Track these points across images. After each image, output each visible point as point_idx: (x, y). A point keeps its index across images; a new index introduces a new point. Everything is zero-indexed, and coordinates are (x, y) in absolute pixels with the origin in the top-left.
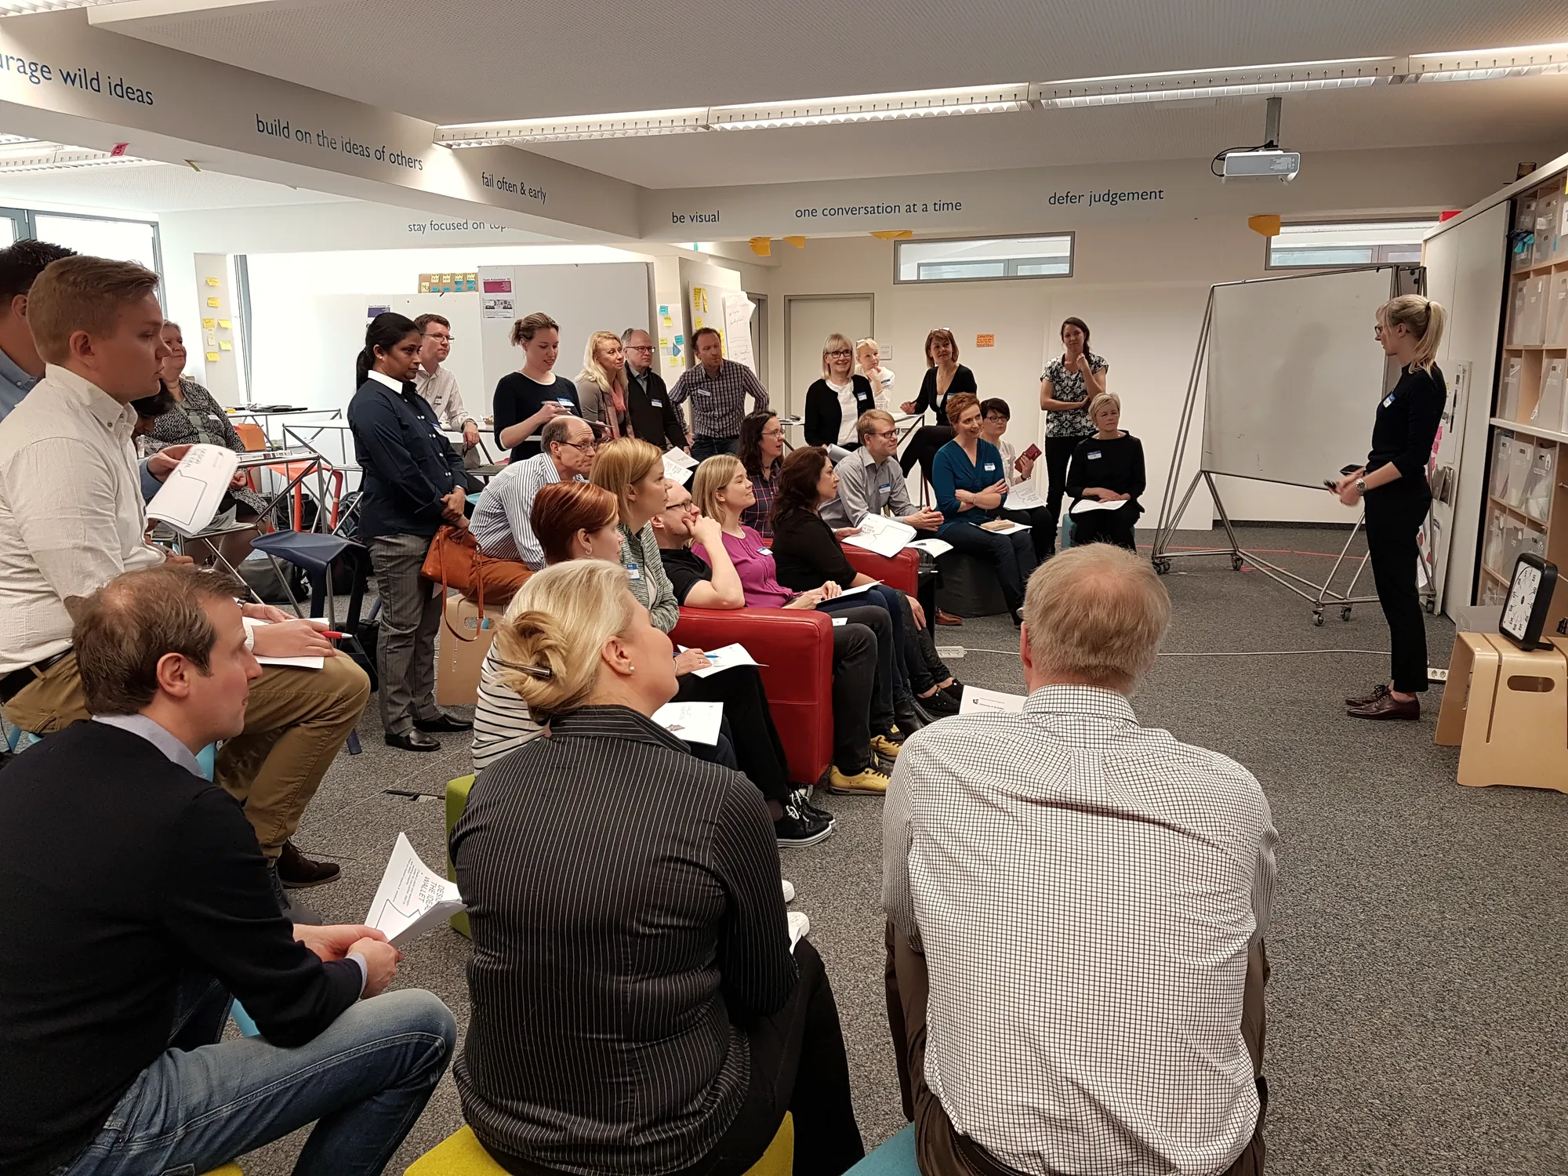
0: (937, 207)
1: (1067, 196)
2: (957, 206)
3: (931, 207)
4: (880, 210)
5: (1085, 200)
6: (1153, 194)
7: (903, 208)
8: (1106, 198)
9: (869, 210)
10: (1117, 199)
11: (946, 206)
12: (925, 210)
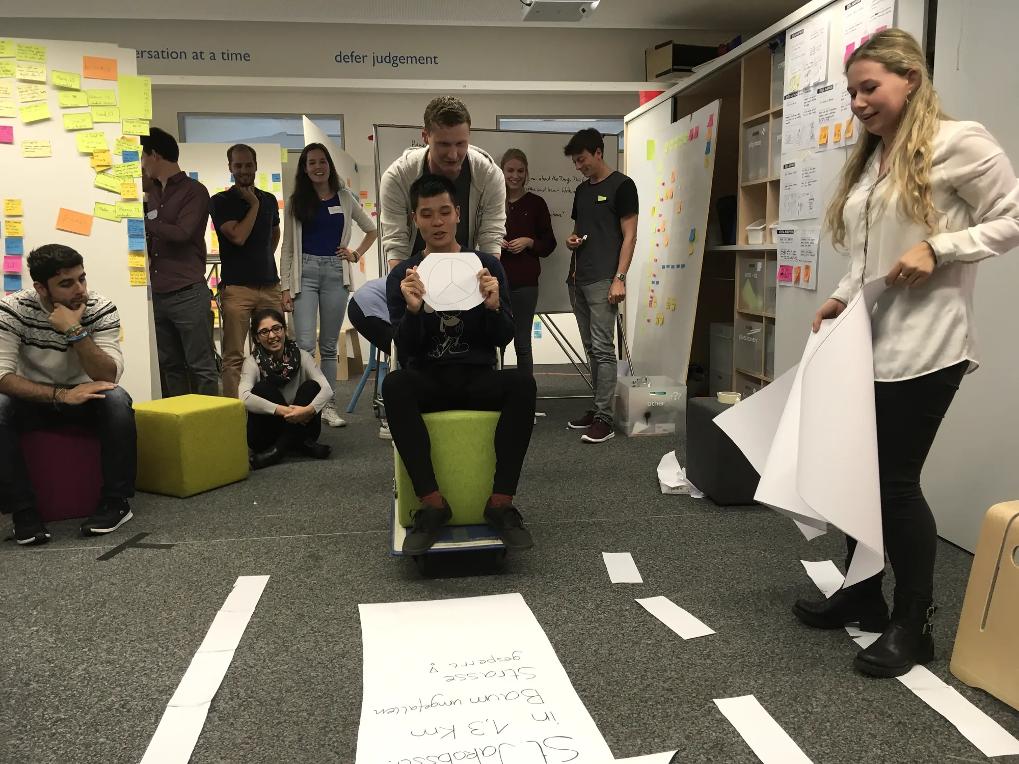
0: (225, 56)
1: (352, 56)
2: (246, 57)
3: (218, 56)
4: (165, 55)
5: (369, 60)
6: (429, 59)
7: (190, 55)
8: (387, 59)
9: (153, 54)
10: (398, 62)
11: (234, 56)
12: (213, 57)
